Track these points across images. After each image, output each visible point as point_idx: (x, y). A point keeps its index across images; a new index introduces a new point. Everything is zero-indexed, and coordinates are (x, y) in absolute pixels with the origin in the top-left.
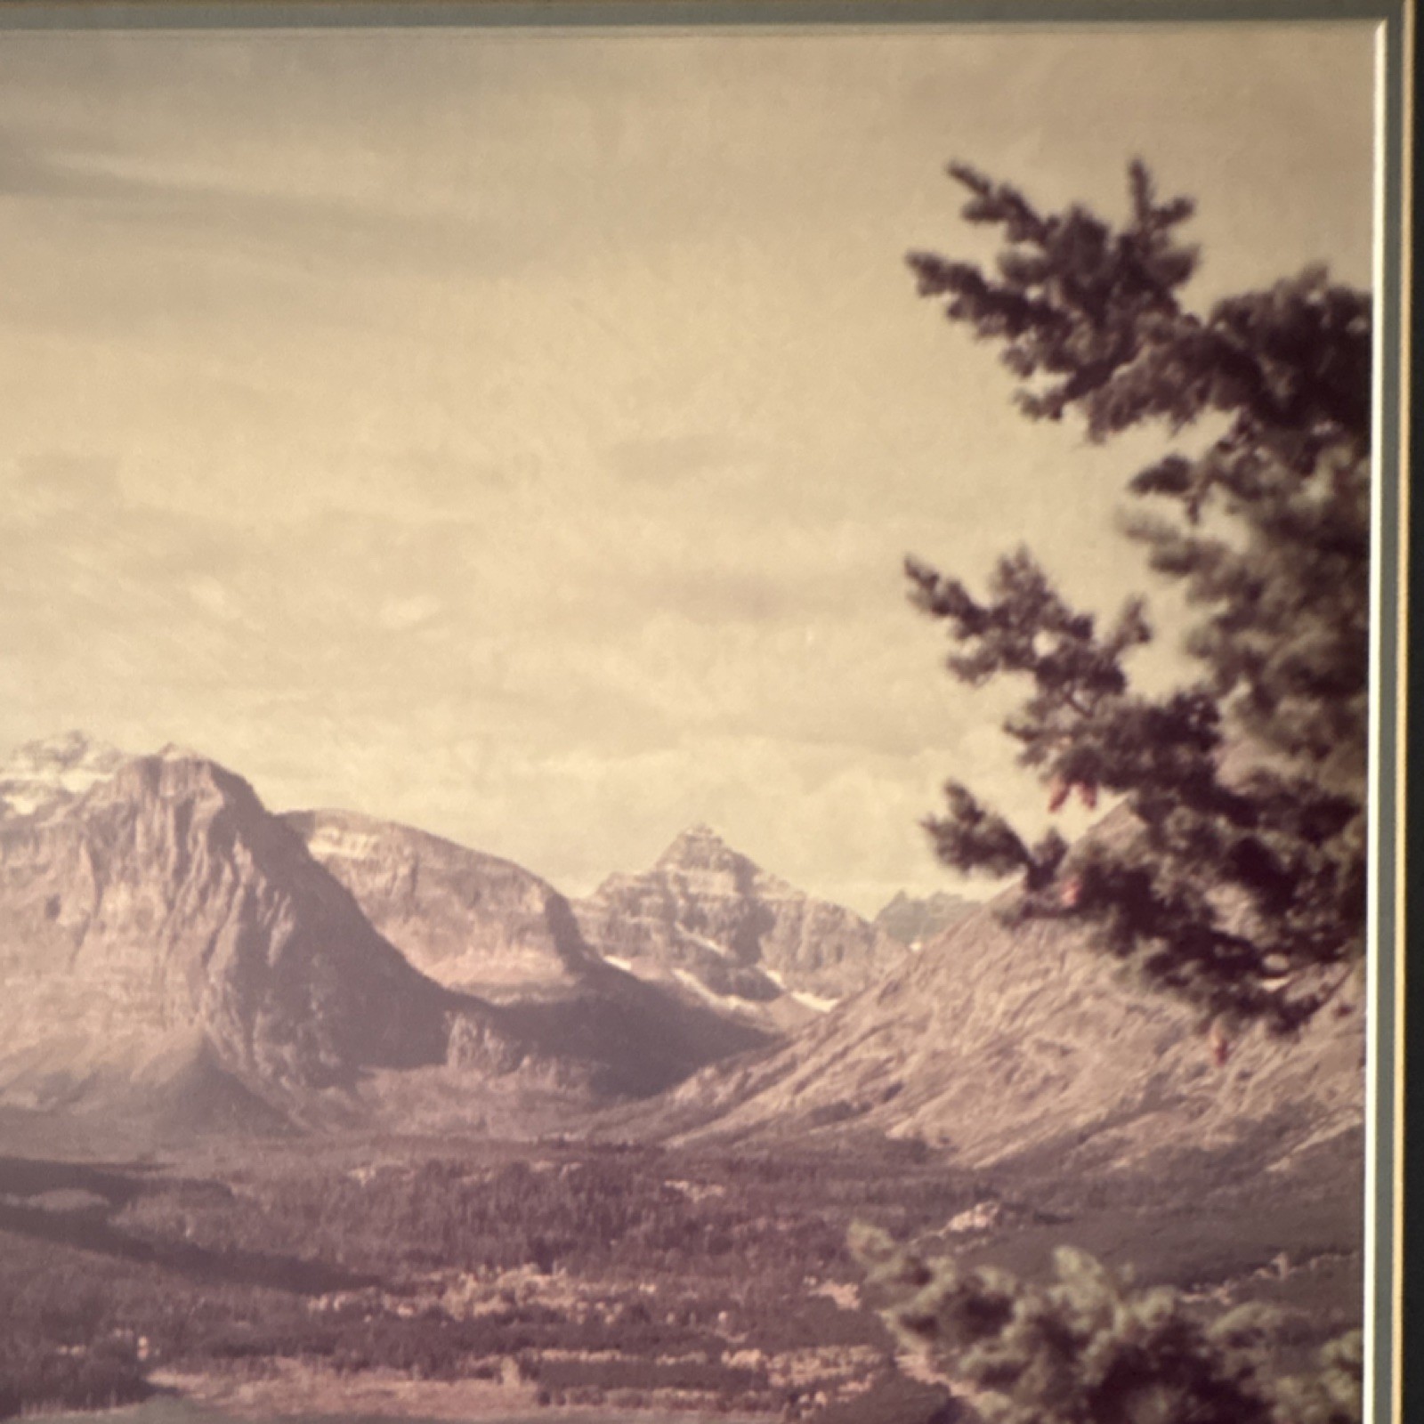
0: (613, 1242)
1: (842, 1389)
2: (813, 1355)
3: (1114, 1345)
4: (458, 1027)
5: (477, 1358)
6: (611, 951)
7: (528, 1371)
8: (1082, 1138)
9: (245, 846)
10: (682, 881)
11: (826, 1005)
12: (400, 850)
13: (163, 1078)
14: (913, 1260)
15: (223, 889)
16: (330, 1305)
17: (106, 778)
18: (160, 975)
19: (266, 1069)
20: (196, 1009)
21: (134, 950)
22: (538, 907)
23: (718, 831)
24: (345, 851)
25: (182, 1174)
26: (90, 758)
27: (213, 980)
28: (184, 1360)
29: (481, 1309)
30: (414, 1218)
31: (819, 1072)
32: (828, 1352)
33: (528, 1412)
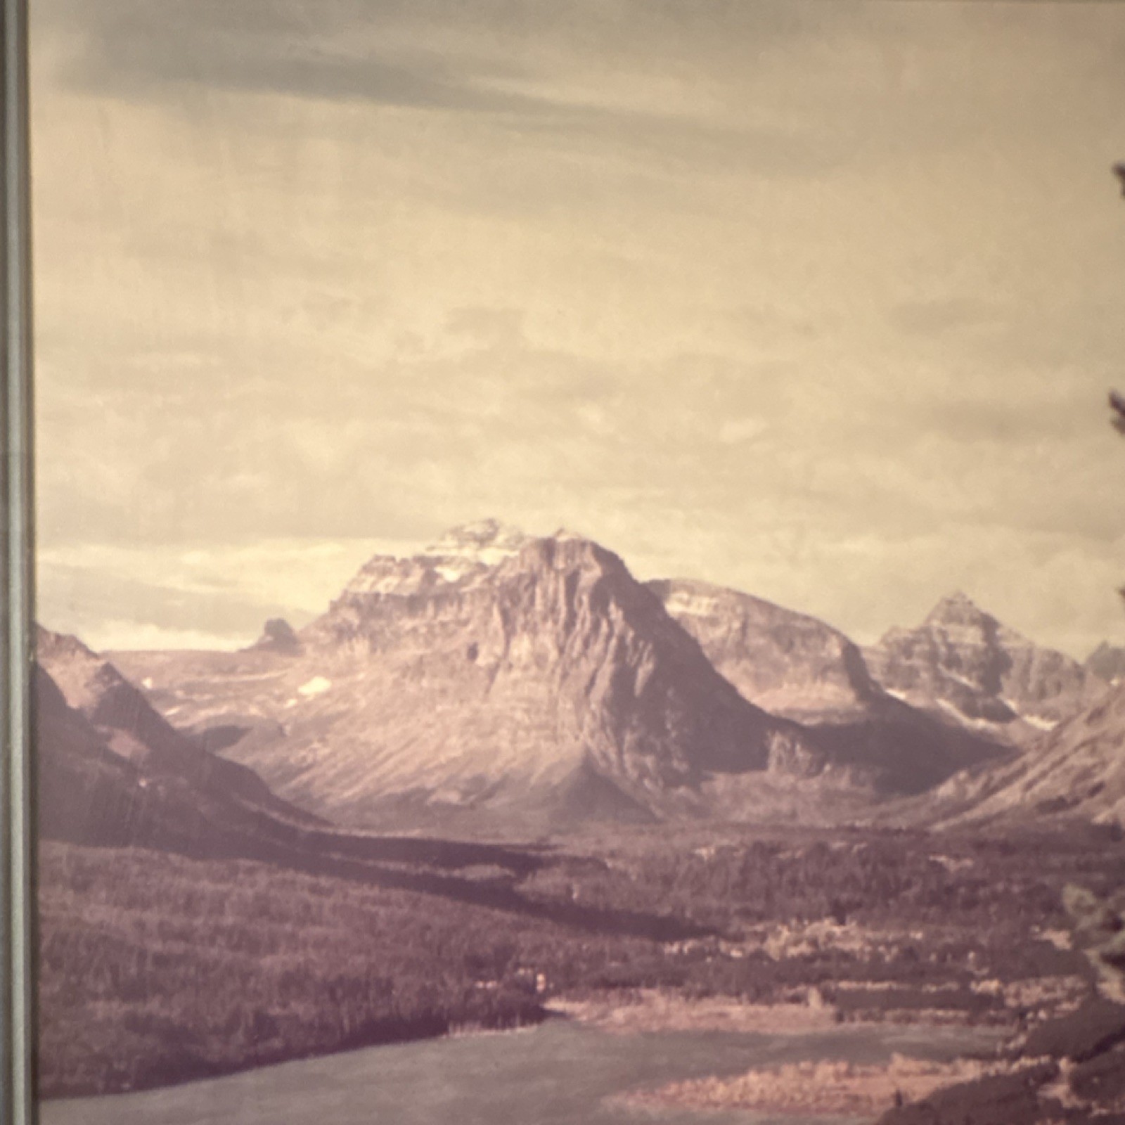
0: (891, 902)
1: (1057, 1008)
2: (1037, 983)
4: (776, 742)
5: (790, 988)
6: (891, 685)
7: (827, 997)
9: (618, 605)
10: (944, 634)
11: (1048, 726)
12: (733, 609)
13: (556, 780)
14: (1111, 913)
15: (602, 639)
16: (681, 951)
17: (514, 554)
18: (553, 703)
19: (633, 773)
20: (581, 728)
21: (533, 685)
22: (837, 652)
23: (970, 596)
24: (692, 610)
25: (568, 852)
26: (500, 539)
27: (593, 706)
28: (573, 992)
29: (793, 951)
30: (743, 884)
31: (1044, 775)
32: (1047, 981)
33: (828, 1027)
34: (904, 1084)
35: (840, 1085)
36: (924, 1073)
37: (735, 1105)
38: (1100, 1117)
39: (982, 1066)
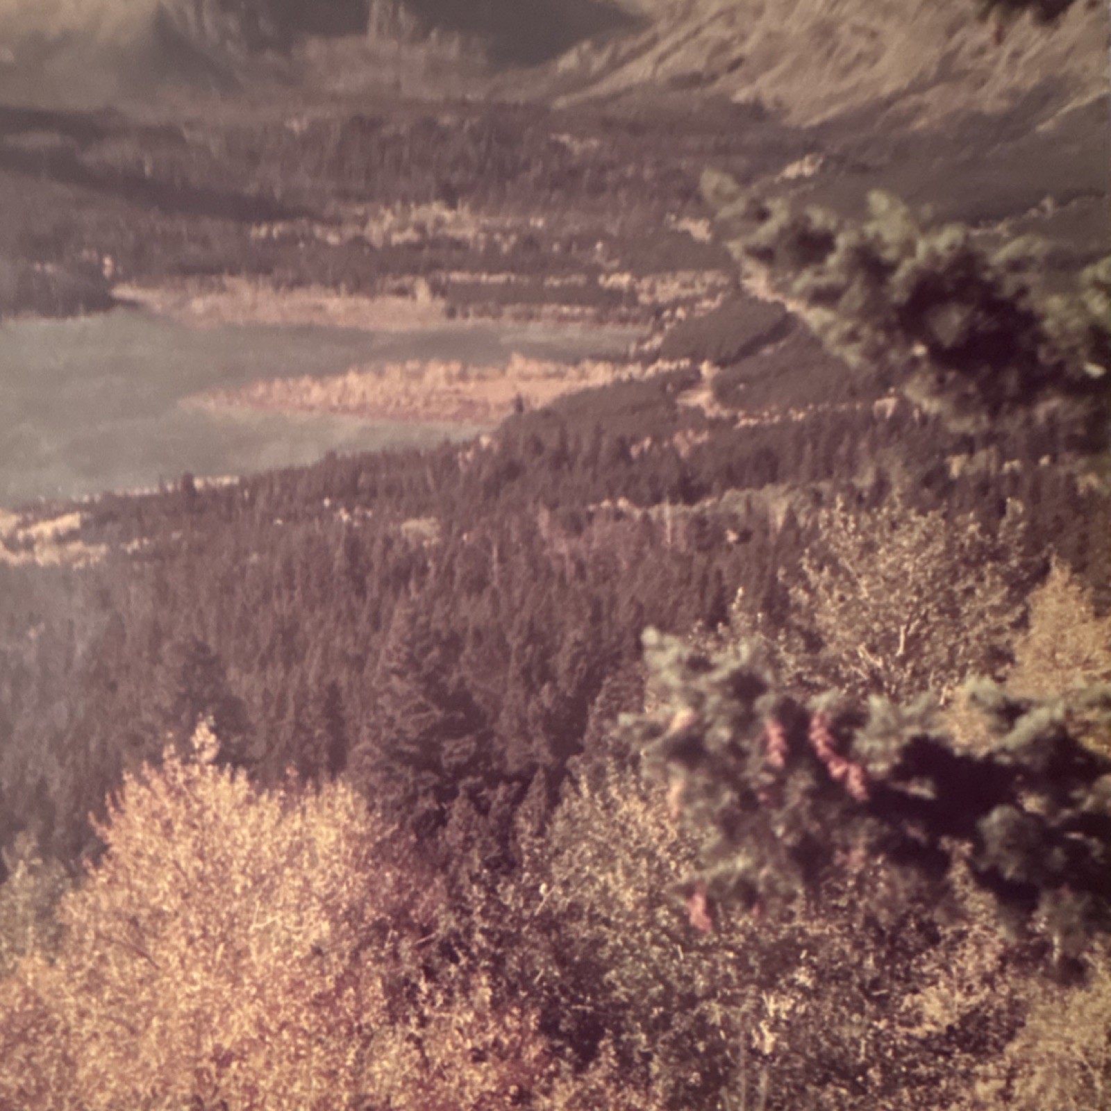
0: (508, 184)
1: (697, 305)
2: (674, 278)
3: (917, 271)
5: (395, 278)
7: (437, 290)
8: (889, 102)
13: (125, 42)
14: (753, 202)
16: (269, 234)
19: (214, 34)
28: (144, 277)
29: (397, 238)
30: (340, 161)
31: (677, 47)
32: (686, 276)
33: (438, 324)
34: (524, 388)
35: (453, 388)
36: (548, 376)
37: (333, 410)
38: (747, 427)
39: (614, 370)
